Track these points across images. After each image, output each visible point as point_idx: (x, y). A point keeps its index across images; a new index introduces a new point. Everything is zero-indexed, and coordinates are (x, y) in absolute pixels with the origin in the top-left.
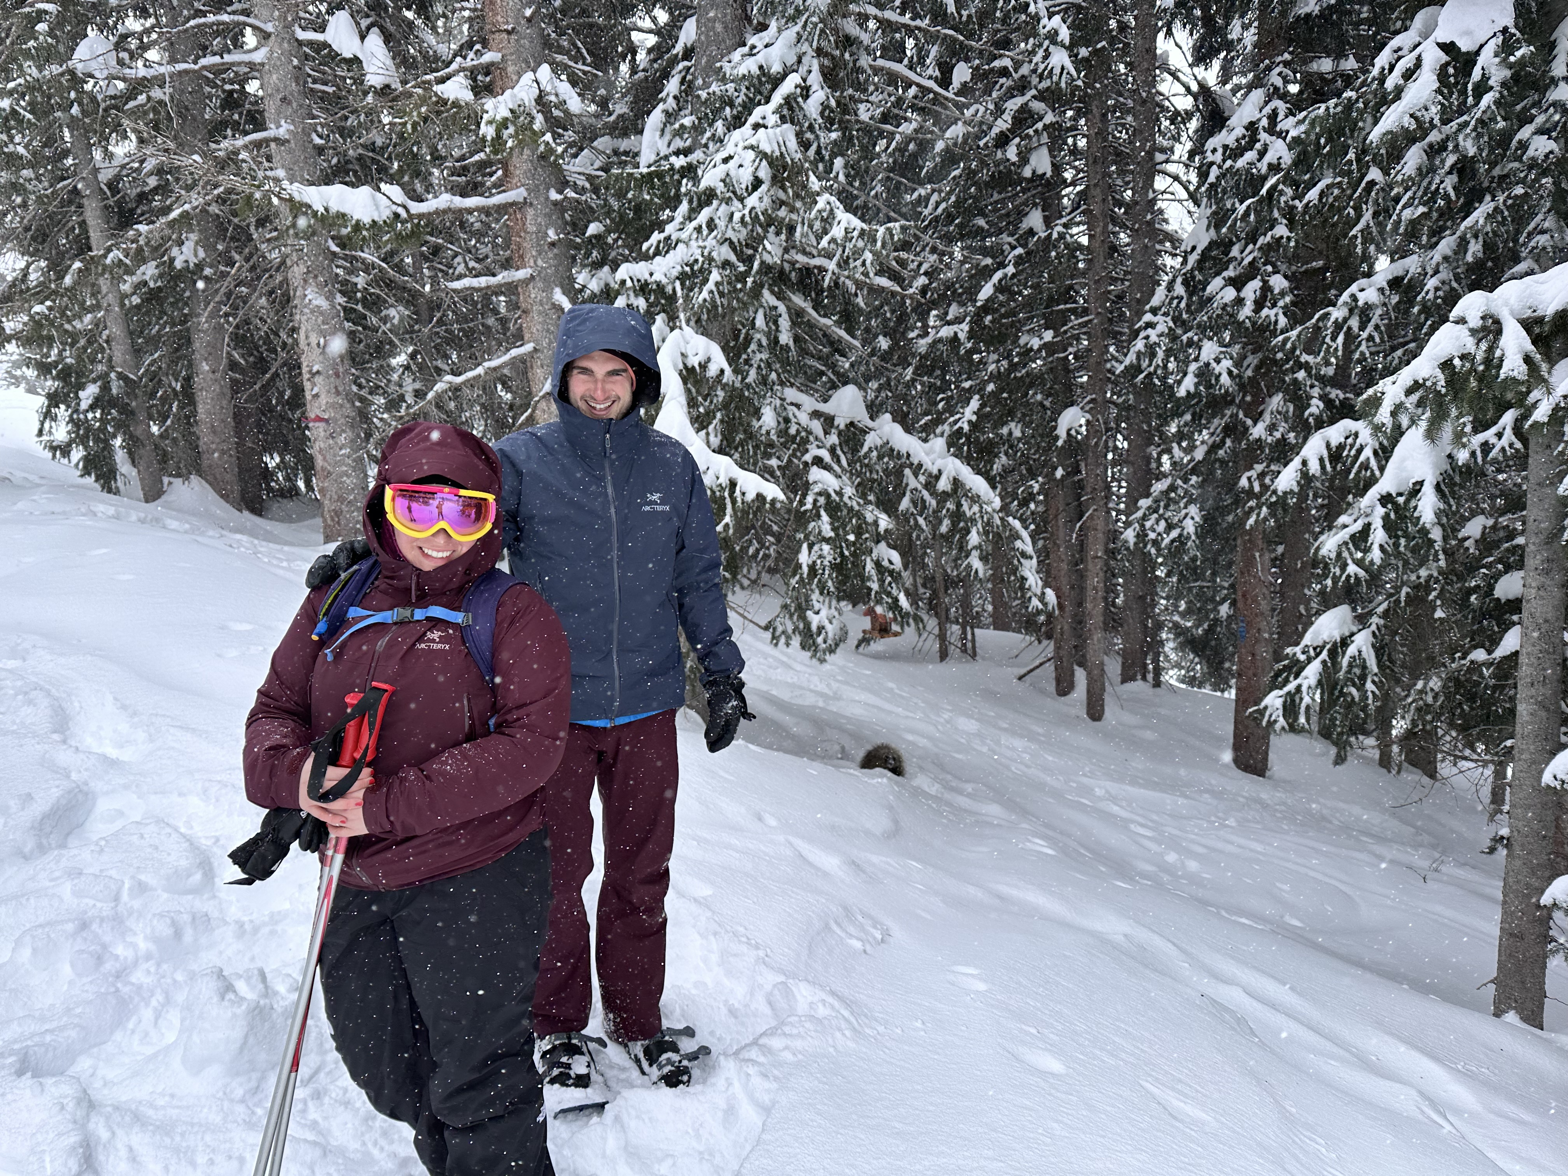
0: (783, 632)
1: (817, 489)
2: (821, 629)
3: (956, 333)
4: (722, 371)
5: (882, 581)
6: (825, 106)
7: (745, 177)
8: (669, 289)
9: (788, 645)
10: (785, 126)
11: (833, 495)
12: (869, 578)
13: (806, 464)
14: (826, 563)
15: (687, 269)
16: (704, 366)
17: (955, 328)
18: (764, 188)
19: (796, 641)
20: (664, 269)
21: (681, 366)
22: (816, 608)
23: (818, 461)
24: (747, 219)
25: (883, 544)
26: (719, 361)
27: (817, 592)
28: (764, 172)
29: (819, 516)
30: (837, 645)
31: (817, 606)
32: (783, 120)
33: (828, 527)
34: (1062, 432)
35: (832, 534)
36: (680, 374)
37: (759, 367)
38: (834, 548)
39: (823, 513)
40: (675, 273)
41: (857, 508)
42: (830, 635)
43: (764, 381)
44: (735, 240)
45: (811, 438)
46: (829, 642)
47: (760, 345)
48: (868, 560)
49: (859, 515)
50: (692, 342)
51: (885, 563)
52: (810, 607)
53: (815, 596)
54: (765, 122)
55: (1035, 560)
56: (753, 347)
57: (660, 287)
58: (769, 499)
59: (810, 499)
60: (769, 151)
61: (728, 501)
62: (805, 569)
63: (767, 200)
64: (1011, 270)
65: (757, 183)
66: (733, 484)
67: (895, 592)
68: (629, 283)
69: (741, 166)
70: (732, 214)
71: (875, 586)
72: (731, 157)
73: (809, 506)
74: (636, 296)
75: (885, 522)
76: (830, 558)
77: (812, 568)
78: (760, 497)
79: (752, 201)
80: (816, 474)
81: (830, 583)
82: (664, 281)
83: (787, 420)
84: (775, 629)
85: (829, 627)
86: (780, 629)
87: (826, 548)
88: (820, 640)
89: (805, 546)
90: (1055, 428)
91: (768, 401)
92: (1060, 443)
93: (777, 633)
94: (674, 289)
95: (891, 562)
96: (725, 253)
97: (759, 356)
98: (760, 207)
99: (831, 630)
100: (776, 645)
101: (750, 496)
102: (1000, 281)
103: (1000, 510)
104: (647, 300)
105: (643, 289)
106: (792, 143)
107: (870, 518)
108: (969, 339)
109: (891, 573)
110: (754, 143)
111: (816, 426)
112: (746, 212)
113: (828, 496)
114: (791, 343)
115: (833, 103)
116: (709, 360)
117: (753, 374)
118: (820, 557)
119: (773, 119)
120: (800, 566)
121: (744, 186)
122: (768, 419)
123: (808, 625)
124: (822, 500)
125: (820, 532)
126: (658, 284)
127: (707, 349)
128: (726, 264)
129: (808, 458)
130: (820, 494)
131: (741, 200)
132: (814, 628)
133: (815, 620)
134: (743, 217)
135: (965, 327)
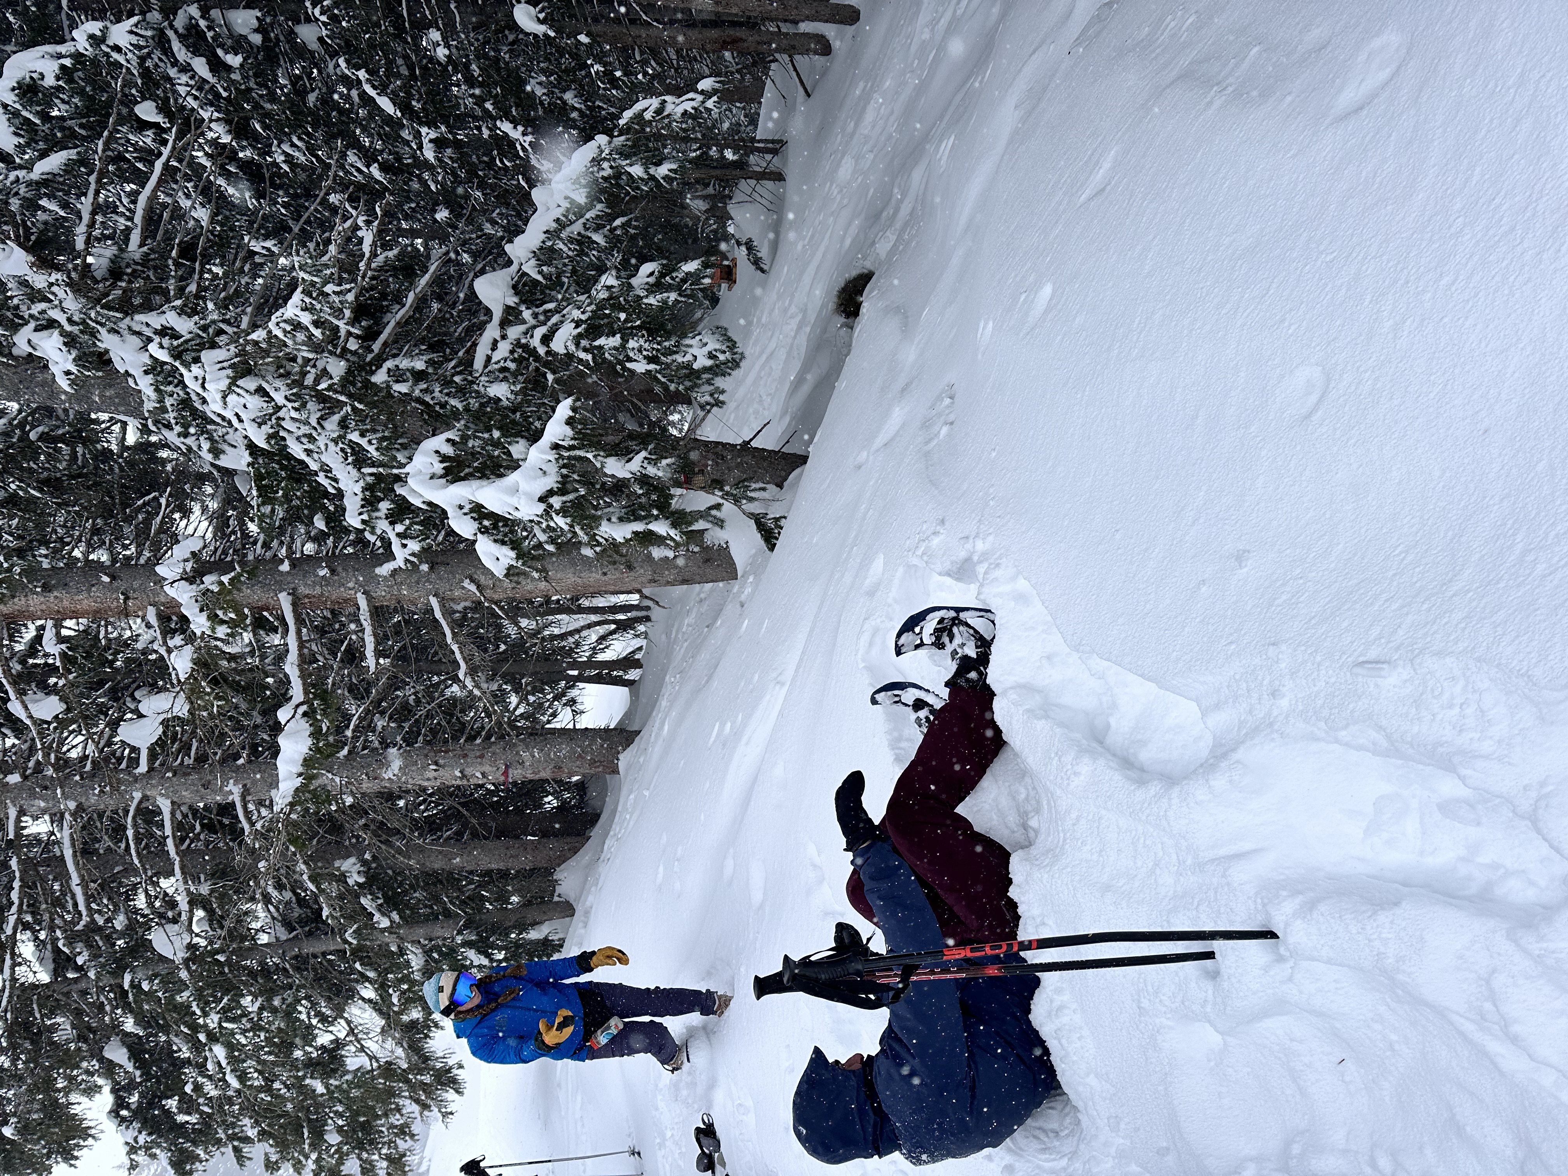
0: (711, 395)
1: (572, 348)
2: (711, 356)
3: (431, 141)
4: (448, 440)
5: (669, 288)
6: (182, 312)
7: (255, 403)
8: (369, 479)
9: (723, 392)
10: (203, 360)
11: (579, 330)
12: (665, 302)
13: (548, 353)
14: (646, 346)
15: (350, 460)
16: (444, 458)
17: (425, 141)
18: (265, 385)
19: (720, 382)
20: (351, 483)
21: (444, 481)
22: (691, 358)
23: (546, 340)
24: (296, 405)
25: (634, 281)
26: (439, 443)
27: (674, 357)
28: (250, 383)
29: (600, 348)
30: (729, 339)
31: (689, 357)
32: (197, 360)
33: (611, 339)
34: (541, 29)
35: (618, 336)
36: (453, 482)
37: (448, 394)
38: (633, 336)
39: (596, 343)
40: (354, 472)
41: (593, 307)
42: (718, 347)
43: (462, 392)
44: (319, 414)
45: (523, 341)
46: (724, 348)
47: (425, 391)
48: (645, 301)
49: (601, 306)
50: (419, 466)
51: (652, 280)
52: (688, 366)
53: (679, 358)
54: (200, 377)
55: (668, 98)
56: (428, 399)
57: (367, 488)
58: (571, 414)
59: (583, 355)
60: (228, 381)
61: (573, 453)
62: (652, 367)
63: (278, 383)
64: (362, 74)
65: (261, 391)
66: (556, 447)
67: (681, 275)
68: (365, 517)
69: (245, 406)
70: (292, 418)
71: (673, 296)
72: (237, 415)
73: (589, 357)
74: (378, 510)
75: (609, 279)
76: (642, 341)
77: (650, 360)
78: (570, 422)
79: (279, 398)
80: (559, 345)
81: (666, 344)
82: (362, 483)
83: (504, 369)
84: (708, 403)
85: (710, 347)
86: (708, 398)
87: (632, 344)
88: (722, 357)
89: (628, 365)
90: (536, 36)
91: (482, 389)
92: (552, 34)
93: (712, 401)
94: (371, 475)
95: (652, 274)
96: (332, 424)
97: (437, 394)
98: (284, 391)
99: (713, 345)
100: (723, 403)
101: (569, 432)
102: (374, 87)
103: (611, 136)
104: (383, 500)
105: (370, 503)
106: (220, 354)
107: (603, 295)
108: (437, 127)
109: (662, 275)
110: (220, 395)
111: (514, 332)
112: (290, 405)
113: (579, 336)
114: (425, 358)
115: (178, 303)
116: (437, 452)
117: (453, 402)
118: (640, 351)
119: (196, 369)
120: (649, 372)
121: (265, 405)
122: (500, 391)
123: (706, 370)
124: (584, 343)
125: (615, 348)
126: (364, 489)
127: (426, 454)
128: (343, 424)
129: (542, 351)
130: (577, 345)
131: (278, 408)
132: (709, 363)
133: (703, 362)
134: (296, 409)
135: (424, 130)
